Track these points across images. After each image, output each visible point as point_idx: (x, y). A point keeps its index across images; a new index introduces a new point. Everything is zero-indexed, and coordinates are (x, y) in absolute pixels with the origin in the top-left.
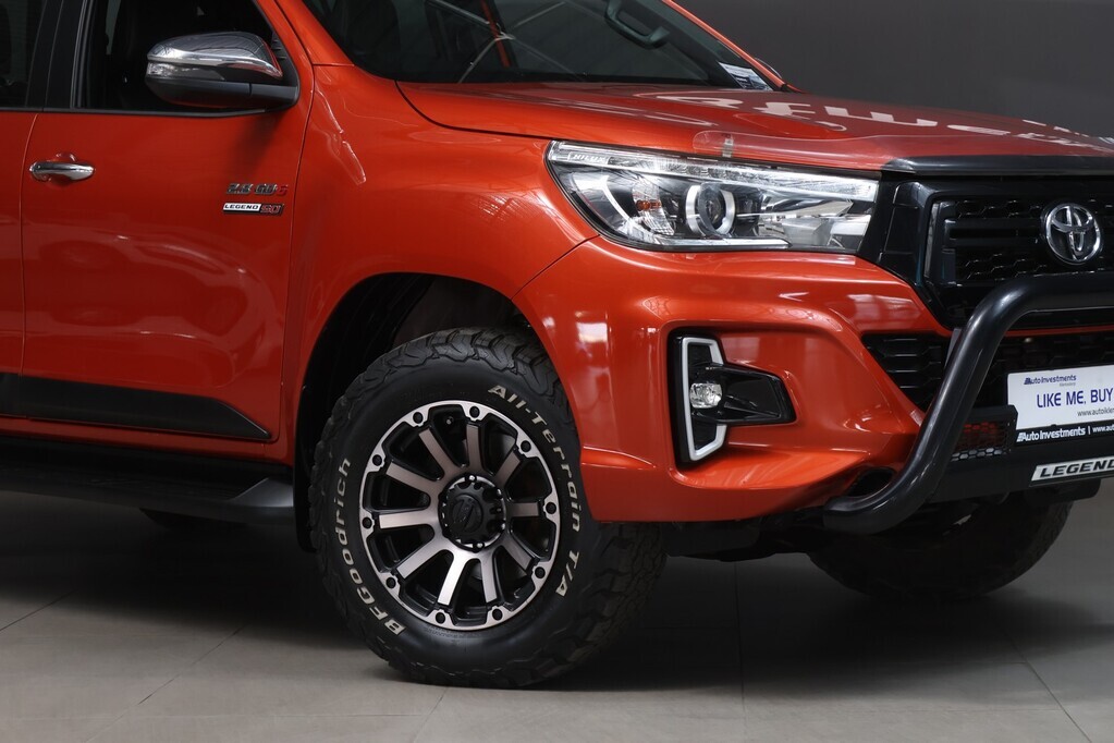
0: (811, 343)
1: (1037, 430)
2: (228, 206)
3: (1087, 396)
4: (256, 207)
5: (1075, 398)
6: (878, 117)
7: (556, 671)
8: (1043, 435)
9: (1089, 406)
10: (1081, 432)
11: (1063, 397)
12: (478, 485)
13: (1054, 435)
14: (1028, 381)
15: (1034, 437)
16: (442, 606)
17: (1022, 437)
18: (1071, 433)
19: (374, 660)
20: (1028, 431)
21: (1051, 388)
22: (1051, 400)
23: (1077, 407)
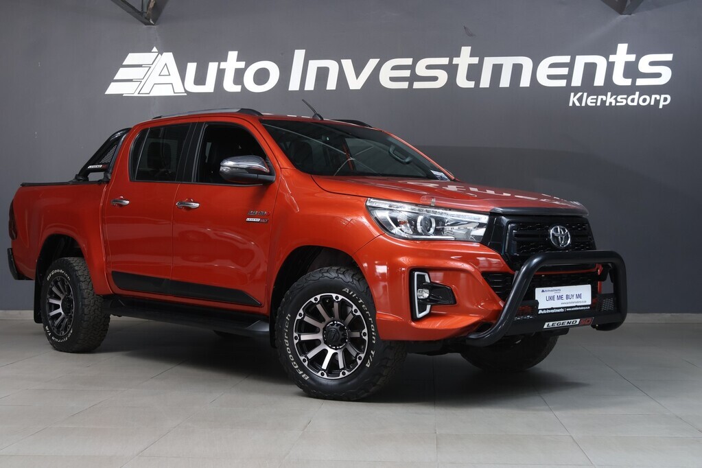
0: (463, 275)
1: (546, 309)
2: (248, 219)
3: (564, 297)
4: (258, 220)
5: (560, 297)
6: (489, 192)
7: (366, 395)
8: (548, 311)
9: (565, 301)
10: (562, 310)
11: (556, 297)
12: (338, 325)
13: (552, 311)
14: (543, 291)
15: (545, 312)
16: (323, 370)
17: (540, 312)
18: (558, 311)
19: (297, 389)
20: (543, 310)
21: (552, 294)
22: (552, 298)
23: (561, 301)
